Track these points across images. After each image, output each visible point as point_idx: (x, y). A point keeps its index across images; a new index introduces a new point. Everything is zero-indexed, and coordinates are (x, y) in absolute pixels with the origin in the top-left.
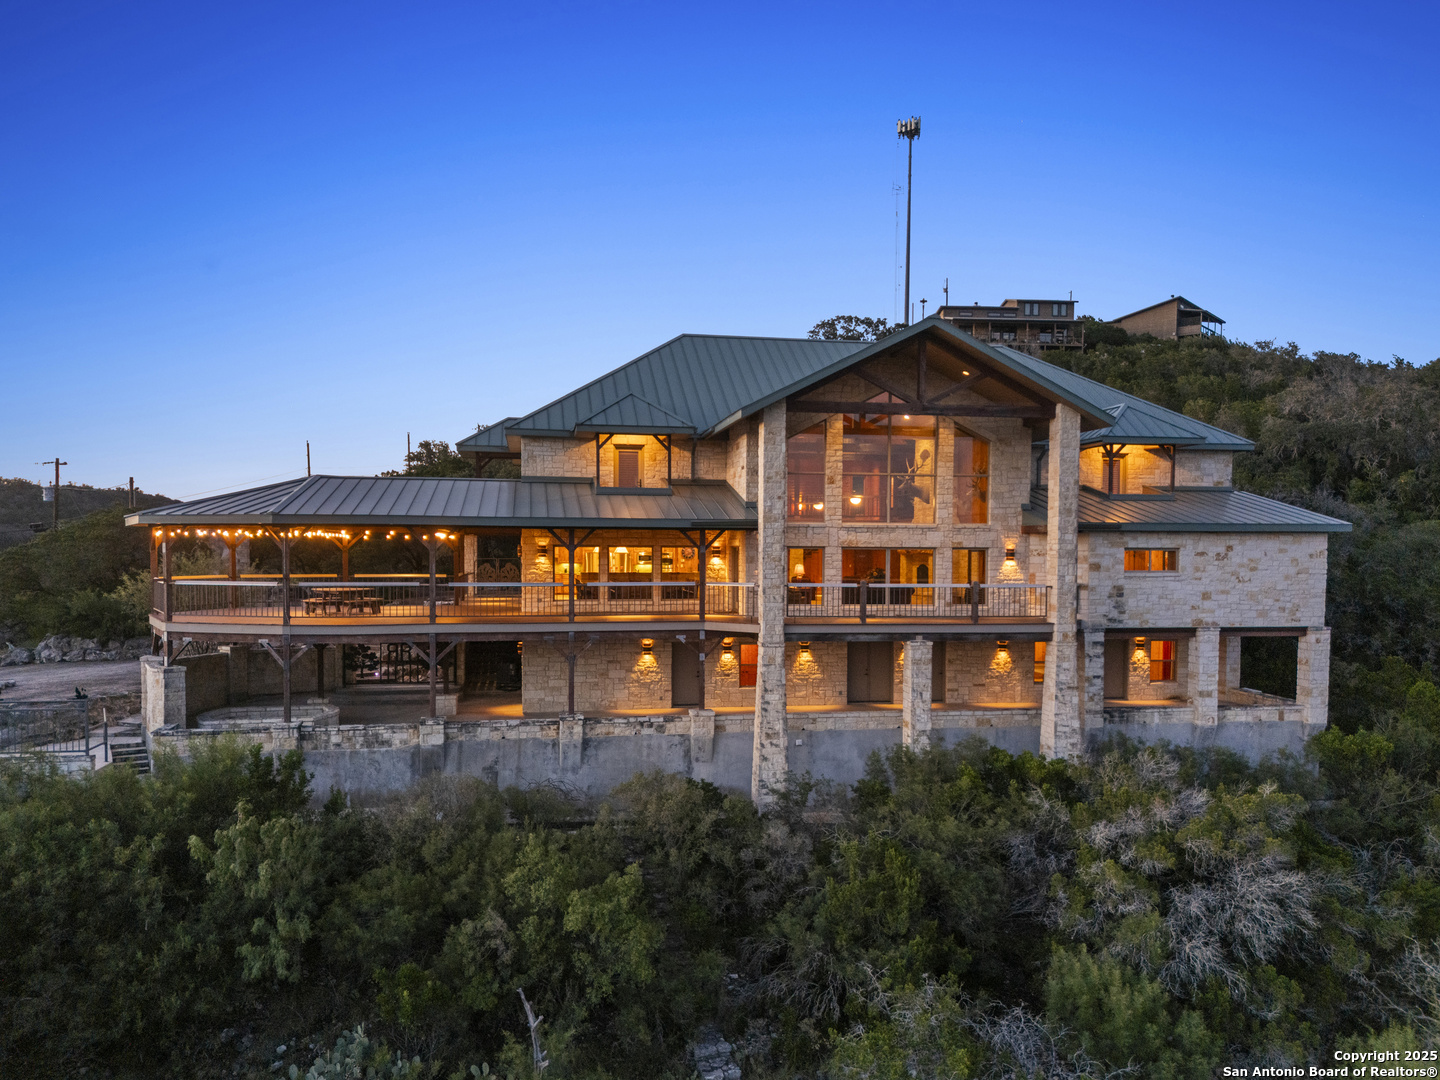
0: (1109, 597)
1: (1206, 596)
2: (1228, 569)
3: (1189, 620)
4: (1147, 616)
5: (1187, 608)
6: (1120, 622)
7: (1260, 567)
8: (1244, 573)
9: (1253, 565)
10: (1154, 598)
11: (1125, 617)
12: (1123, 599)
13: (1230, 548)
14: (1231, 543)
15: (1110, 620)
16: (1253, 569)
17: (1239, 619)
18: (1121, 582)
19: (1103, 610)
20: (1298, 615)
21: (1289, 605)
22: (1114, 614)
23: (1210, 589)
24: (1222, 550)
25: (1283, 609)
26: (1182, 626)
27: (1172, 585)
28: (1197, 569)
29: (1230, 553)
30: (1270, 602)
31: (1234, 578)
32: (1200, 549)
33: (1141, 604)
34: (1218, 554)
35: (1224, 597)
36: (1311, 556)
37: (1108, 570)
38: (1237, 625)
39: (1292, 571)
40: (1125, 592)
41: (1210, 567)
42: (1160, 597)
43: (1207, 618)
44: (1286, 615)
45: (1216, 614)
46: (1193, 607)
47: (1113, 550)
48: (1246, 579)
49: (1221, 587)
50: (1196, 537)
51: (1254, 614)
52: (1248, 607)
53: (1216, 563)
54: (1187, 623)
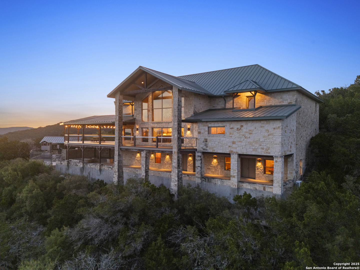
0: (203, 142)
1: (234, 143)
2: (241, 133)
3: (228, 151)
4: (214, 149)
5: (227, 146)
6: (207, 150)
7: (253, 133)
8: (247, 135)
9: (251, 132)
10: (217, 143)
11: (208, 148)
12: (207, 143)
13: (242, 126)
14: (243, 124)
15: (203, 149)
16: (250, 134)
17: (246, 151)
18: (207, 137)
19: (202, 146)
20: (269, 151)
21: (265, 147)
22: (205, 147)
23: (235, 140)
24: (239, 127)
25: (263, 149)
26: (226, 152)
27: (222, 139)
28: (230, 134)
29: (242, 128)
30: (257, 145)
31: (243, 137)
32: (232, 127)
33: (212, 144)
34: (238, 128)
35: (240, 143)
36: (274, 129)
37: (203, 134)
38: (245, 153)
39: (266, 134)
40: (208, 141)
41: (234, 133)
42: (219, 143)
43: (235, 150)
44: (264, 151)
45: (238, 149)
46: (229, 146)
47: (204, 127)
48: (248, 137)
49: (239, 140)
50: (230, 123)
51: (252, 150)
52: (249, 147)
53: (237, 131)
54: (227, 152)
